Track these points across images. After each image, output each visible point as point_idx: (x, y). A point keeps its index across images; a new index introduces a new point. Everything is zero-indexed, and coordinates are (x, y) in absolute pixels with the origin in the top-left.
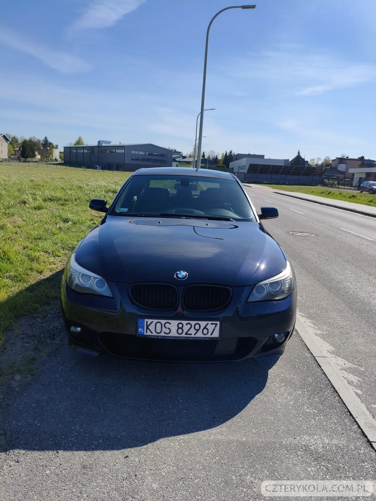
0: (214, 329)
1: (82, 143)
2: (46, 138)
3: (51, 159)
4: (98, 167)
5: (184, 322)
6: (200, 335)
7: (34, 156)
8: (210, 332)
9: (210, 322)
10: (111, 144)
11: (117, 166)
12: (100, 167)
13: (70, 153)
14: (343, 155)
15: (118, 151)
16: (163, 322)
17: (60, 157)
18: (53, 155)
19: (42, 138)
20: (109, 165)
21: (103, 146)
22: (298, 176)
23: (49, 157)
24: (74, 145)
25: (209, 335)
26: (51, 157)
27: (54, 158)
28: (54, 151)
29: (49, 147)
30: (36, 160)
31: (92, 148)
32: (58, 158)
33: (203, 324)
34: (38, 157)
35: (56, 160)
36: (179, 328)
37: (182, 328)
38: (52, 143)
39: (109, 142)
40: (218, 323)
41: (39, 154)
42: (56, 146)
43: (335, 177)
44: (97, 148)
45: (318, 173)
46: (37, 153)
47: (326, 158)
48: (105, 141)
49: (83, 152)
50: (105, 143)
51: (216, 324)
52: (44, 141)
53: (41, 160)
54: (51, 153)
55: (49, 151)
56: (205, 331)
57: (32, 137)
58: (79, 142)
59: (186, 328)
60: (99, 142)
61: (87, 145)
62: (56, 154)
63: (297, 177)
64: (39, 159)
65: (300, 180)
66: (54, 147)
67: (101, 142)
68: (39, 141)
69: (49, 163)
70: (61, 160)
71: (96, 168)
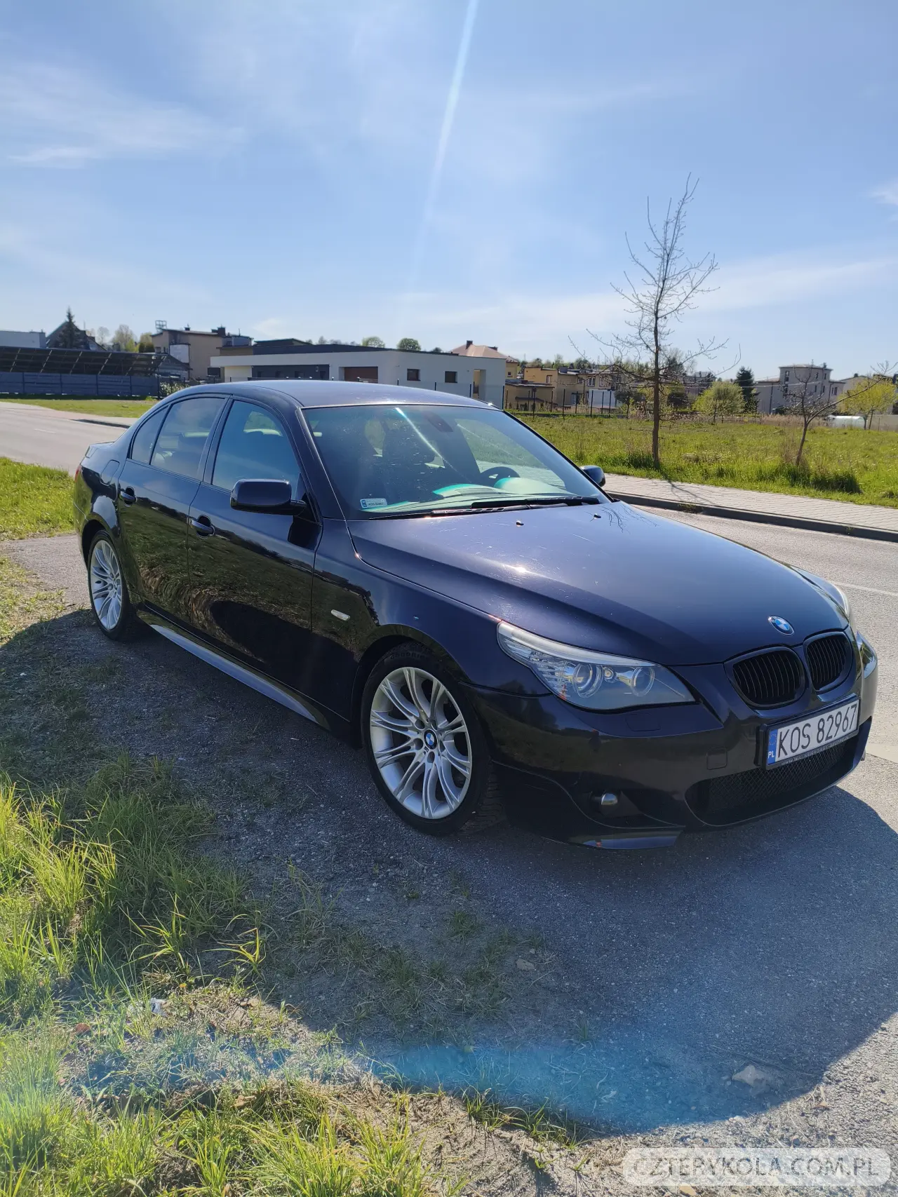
14: (161, 323)
22: (95, 376)
43: (172, 377)
45: (140, 369)
47: (121, 328)
63: (89, 379)
65: (99, 386)
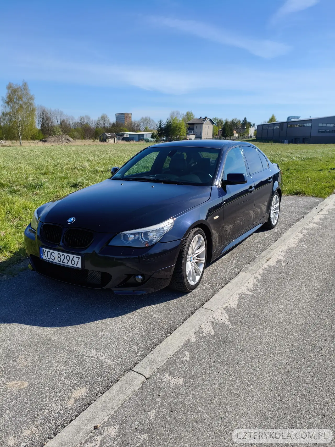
0: (78, 262)
1: (274, 121)
2: (245, 118)
3: (246, 137)
4: (285, 141)
5: (61, 253)
6: (69, 264)
7: (232, 135)
8: (76, 264)
9: (75, 256)
10: (300, 119)
11: (304, 139)
12: (287, 141)
13: (262, 130)
15: (306, 125)
16: (51, 251)
17: (254, 134)
18: (249, 133)
19: (242, 119)
20: (295, 139)
21: (292, 121)
23: (245, 135)
24: (268, 123)
25: (75, 266)
26: (246, 135)
27: (249, 135)
28: (250, 129)
29: (246, 126)
30: (234, 138)
31: (281, 124)
32: (253, 135)
33: (71, 256)
34: (237, 135)
35: (251, 137)
36: (59, 257)
37: (60, 257)
38: (250, 122)
39: (298, 117)
40: (80, 257)
41: (237, 133)
42: (253, 125)
44: (286, 124)
46: (235, 132)
48: (294, 117)
49: (273, 128)
50: (294, 119)
51: (79, 258)
52: (244, 121)
53: (238, 138)
54: (247, 132)
55: (246, 130)
56: (73, 262)
57: (234, 119)
58: (272, 119)
59: (62, 257)
60: (288, 118)
61: (278, 122)
62: (252, 131)
64: (236, 137)
66: (252, 126)
67: (290, 118)
68: (240, 122)
69: (244, 140)
70: (254, 137)
71: (284, 142)
